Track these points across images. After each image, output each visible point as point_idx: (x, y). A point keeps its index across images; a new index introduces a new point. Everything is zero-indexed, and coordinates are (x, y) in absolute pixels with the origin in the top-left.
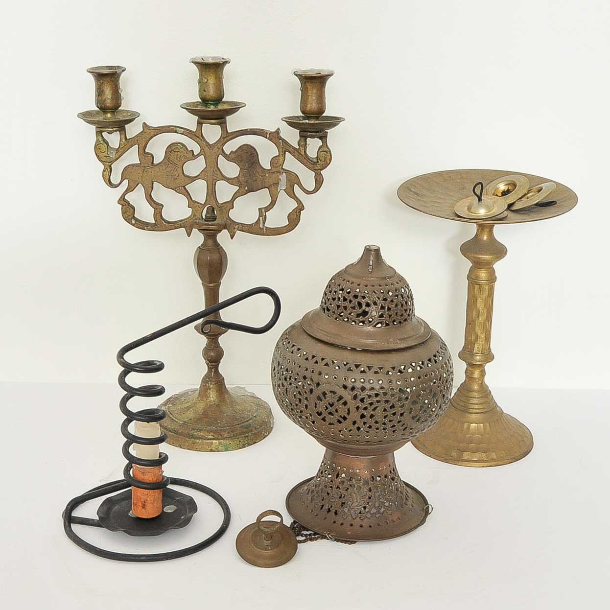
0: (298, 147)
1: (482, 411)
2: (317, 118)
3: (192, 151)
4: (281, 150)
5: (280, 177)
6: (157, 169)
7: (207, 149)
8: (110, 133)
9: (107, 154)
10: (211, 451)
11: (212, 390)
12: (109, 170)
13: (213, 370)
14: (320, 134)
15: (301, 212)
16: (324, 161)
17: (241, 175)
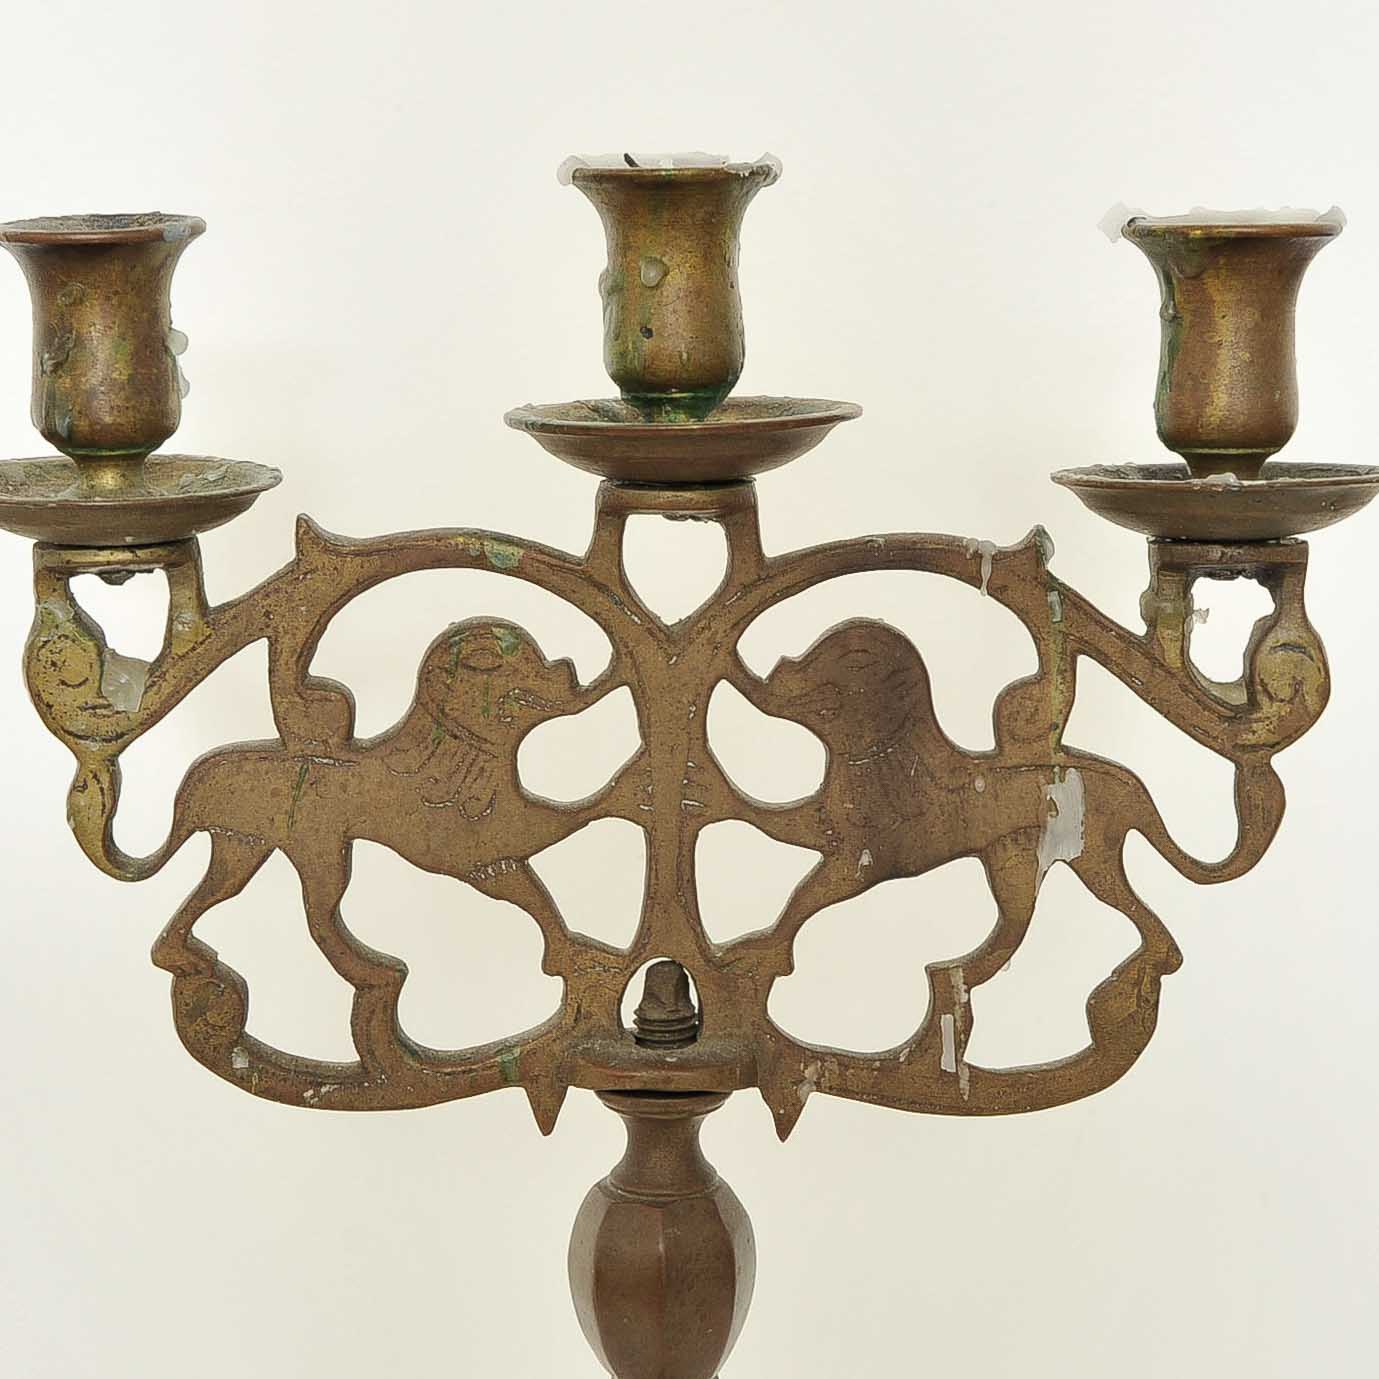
0: (1139, 628)
2: (1251, 465)
3: (567, 665)
4: (1054, 647)
5: (1055, 792)
6: (373, 767)
7: (649, 653)
8: (113, 576)
9: (100, 694)
12: (105, 779)
14: (1266, 555)
15: (1163, 978)
16: (1291, 701)
17: (835, 787)
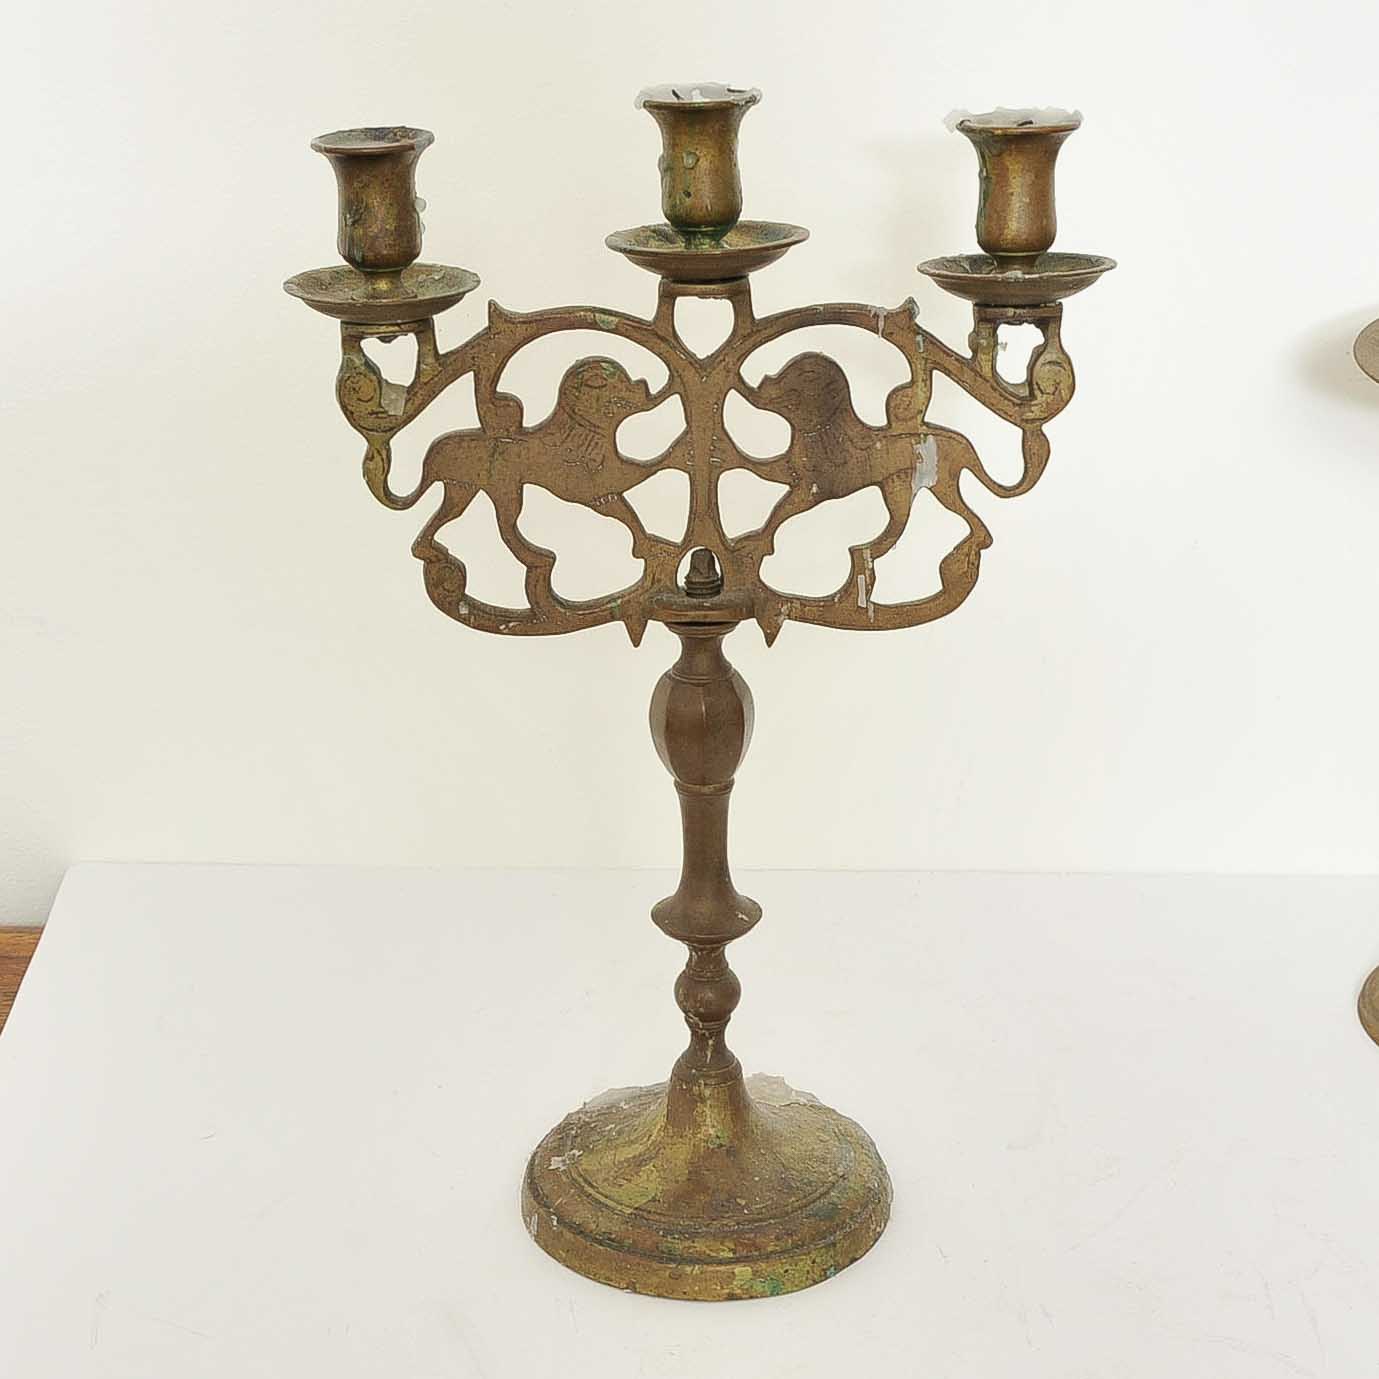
0: (968, 354)
2: (1029, 262)
3: (643, 383)
4: (919, 367)
5: (920, 449)
6: (535, 444)
7: (690, 375)
8: (386, 339)
9: (380, 405)
10: (731, 1297)
11: (709, 1102)
12: (384, 453)
13: (711, 1042)
14: (1039, 313)
15: (982, 551)
16: (1053, 394)
17: (797, 448)
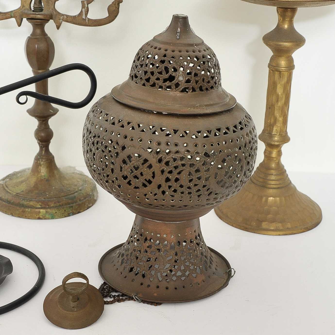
1: (279, 186)
10: (39, 218)
11: (42, 166)
13: (44, 149)
15: (120, 4)
